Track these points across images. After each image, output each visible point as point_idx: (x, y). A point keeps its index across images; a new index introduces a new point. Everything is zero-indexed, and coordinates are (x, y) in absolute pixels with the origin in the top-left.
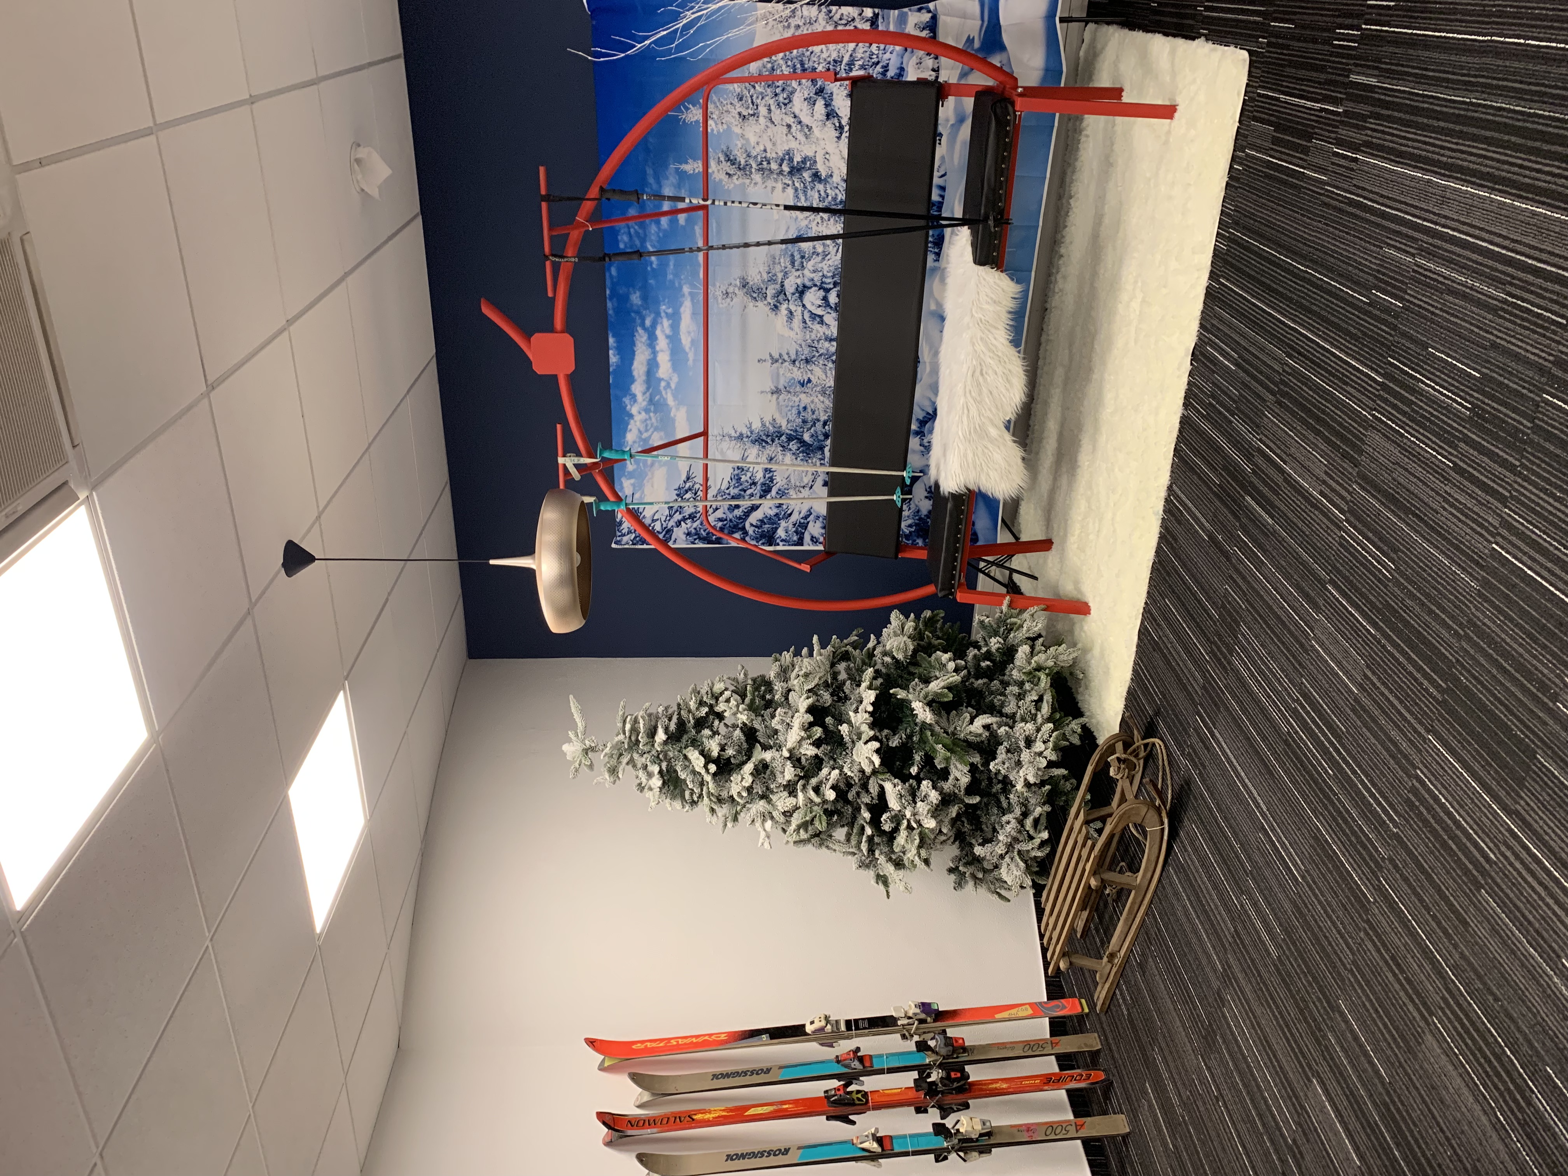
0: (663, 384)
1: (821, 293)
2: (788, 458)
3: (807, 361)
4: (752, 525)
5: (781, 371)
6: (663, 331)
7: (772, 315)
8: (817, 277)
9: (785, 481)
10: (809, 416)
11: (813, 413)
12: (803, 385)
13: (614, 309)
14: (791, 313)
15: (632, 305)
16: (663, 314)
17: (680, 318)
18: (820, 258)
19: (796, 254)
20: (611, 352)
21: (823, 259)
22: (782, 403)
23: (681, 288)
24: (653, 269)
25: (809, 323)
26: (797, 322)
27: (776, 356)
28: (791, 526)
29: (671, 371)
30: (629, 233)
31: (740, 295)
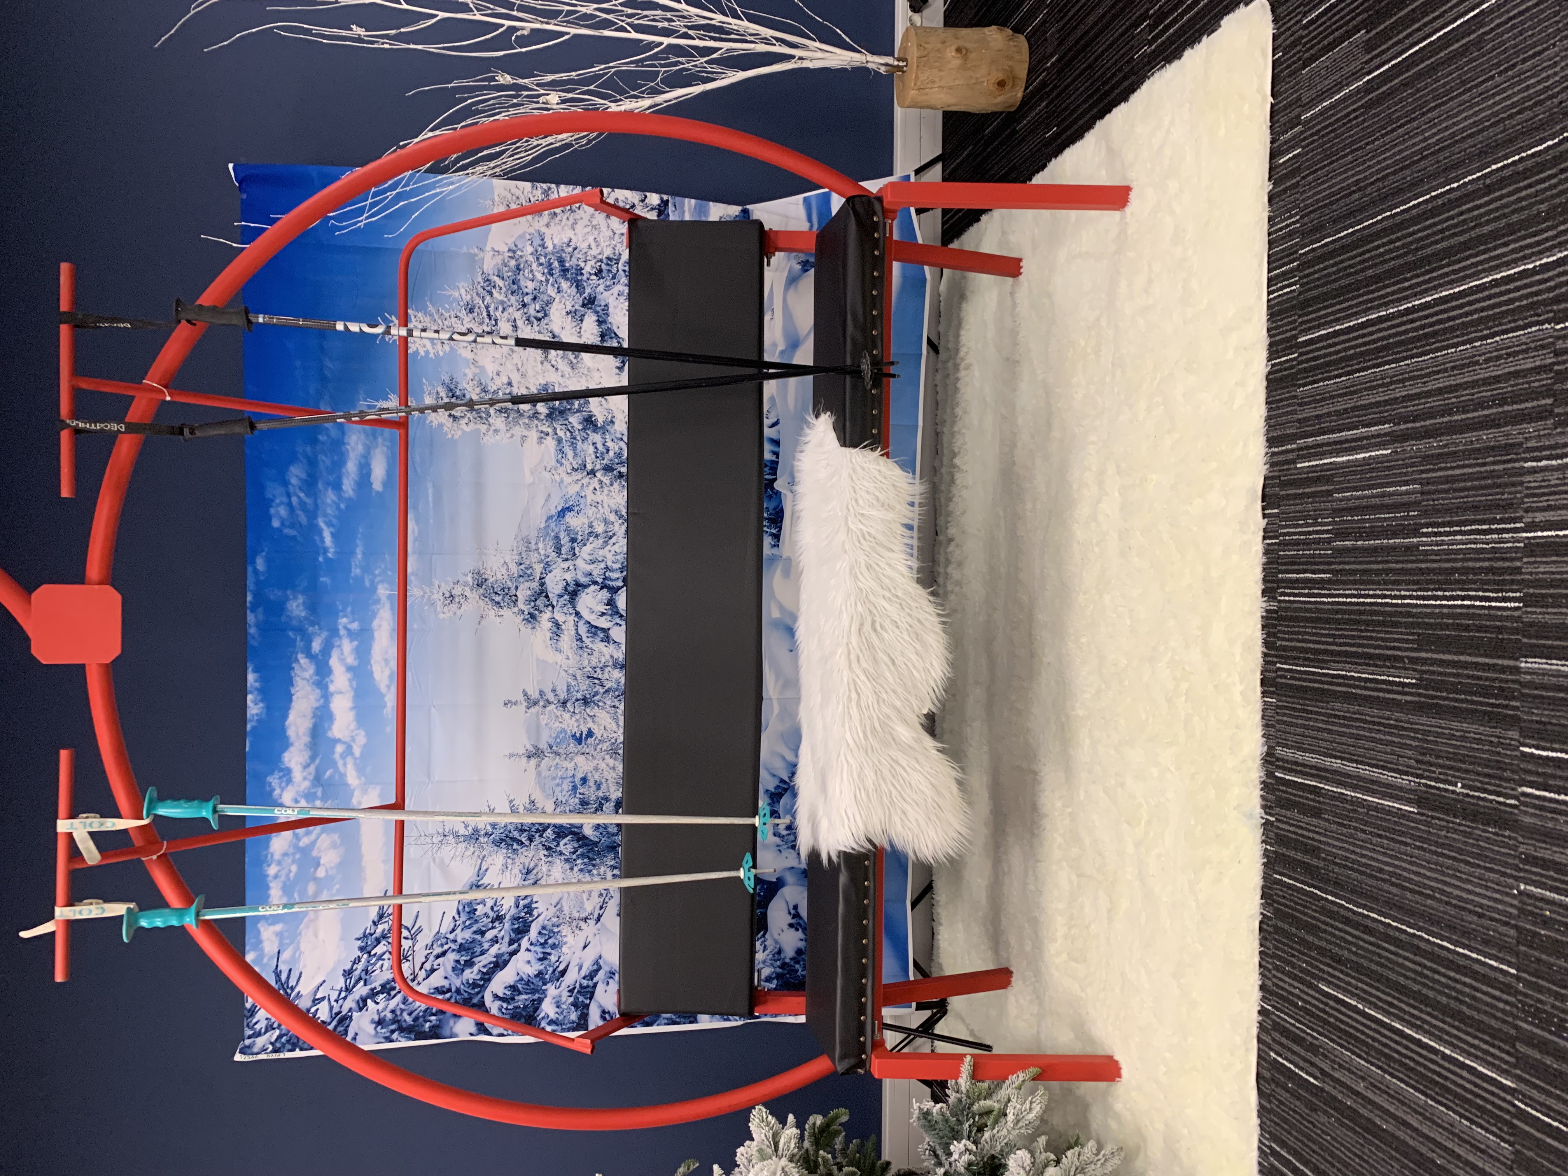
0: (339, 749)
1: (605, 594)
2: (558, 870)
3: (586, 701)
4: (496, 997)
5: (544, 719)
6: (342, 660)
7: (526, 629)
8: (597, 571)
9: (553, 910)
10: (591, 793)
11: (598, 788)
12: (579, 740)
13: (257, 625)
14: (557, 625)
15: (290, 618)
16: (342, 632)
17: (372, 638)
18: (601, 541)
19: (562, 535)
20: (250, 697)
21: (606, 542)
22: (545, 773)
23: (373, 589)
24: (327, 560)
25: (587, 641)
26: (567, 640)
27: (535, 695)
28: (565, 994)
29: (353, 726)
30: (290, 505)
31: (474, 602)
